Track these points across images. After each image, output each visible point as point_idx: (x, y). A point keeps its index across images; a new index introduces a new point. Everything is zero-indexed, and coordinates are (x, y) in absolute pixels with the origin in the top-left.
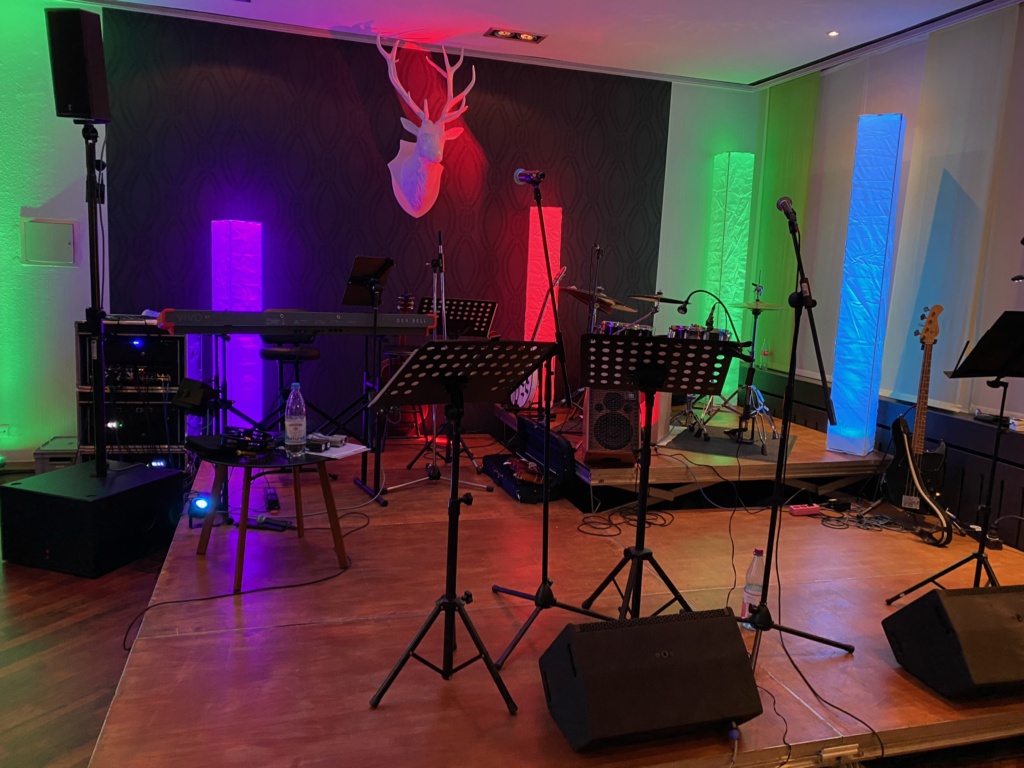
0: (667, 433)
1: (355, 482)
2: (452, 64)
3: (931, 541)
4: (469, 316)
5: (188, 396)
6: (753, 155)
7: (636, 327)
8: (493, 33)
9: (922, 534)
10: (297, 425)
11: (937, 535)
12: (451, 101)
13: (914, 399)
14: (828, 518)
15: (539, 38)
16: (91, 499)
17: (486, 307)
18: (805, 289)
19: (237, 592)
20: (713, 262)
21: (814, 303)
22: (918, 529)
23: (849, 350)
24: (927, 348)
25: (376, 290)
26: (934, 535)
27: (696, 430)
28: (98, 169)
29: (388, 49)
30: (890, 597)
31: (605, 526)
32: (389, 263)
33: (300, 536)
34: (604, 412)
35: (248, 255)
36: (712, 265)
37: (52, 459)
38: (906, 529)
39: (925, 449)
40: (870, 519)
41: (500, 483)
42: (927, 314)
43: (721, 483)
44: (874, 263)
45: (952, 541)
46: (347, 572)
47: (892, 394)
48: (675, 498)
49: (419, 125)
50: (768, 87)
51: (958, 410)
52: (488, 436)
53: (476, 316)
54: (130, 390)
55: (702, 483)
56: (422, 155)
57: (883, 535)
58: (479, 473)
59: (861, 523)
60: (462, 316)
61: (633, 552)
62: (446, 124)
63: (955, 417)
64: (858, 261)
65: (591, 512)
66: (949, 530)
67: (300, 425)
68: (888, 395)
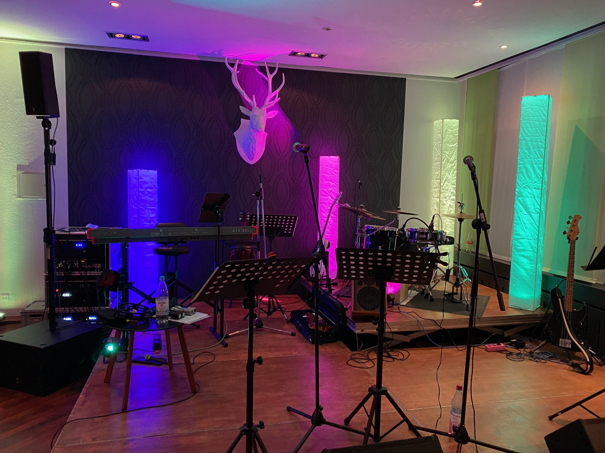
0: (407, 296)
1: (210, 330)
2: (271, 73)
3: (580, 371)
4: (281, 225)
5: (106, 279)
6: (458, 121)
7: (386, 229)
8: (294, 54)
9: (573, 365)
10: (162, 303)
11: (583, 366)
12: (271, 95)
13: (565, 274)
14: (511, 353)
15: (322, 55)
16: (42, 347)
17: (291, 219)
18: (483, 217)
19: (124, 410)
20: (435, 186)
21: (489, 227)
22: (570, 363)
23: (520, 243)
24: (572, 242)
25: (219, 213)
26: (582, 366)
27: (425, 293)
28: (51, 145)
29: (232, 65)
30: (551, 414)
31: (364, 361)
32: (227, 196)
33: (171, 369)
34: (364, 285)
35: (149, 190)
36: (435, 188)
37: (31, 316)
38: (562, 361)
39: (573, 308)
40: (538, 354)
41: (300, 330)
42: (571, 221)
43: (441, 330)
44: (535, 188)
45: (594, 371)
46: (197, 394)
47: (550, 271)
48: (411, 340)
49: (251, 110)
50: (466, 79)
51: (594, 282)
52: (297, 296)
53: (285, 225)
54: (77, 274)
55: (427, 331)
56: (252, 128)
57: (548, 366)
58: (288, 323)
59: (532, 357)
60: (277, 224)
61: (374, 390)
62: (267, 109)
63: (592, 287)
64: (525, 187)
65: (356, 350)
66: (591, 363)
67: (165, 303)
68: (547, 271)
